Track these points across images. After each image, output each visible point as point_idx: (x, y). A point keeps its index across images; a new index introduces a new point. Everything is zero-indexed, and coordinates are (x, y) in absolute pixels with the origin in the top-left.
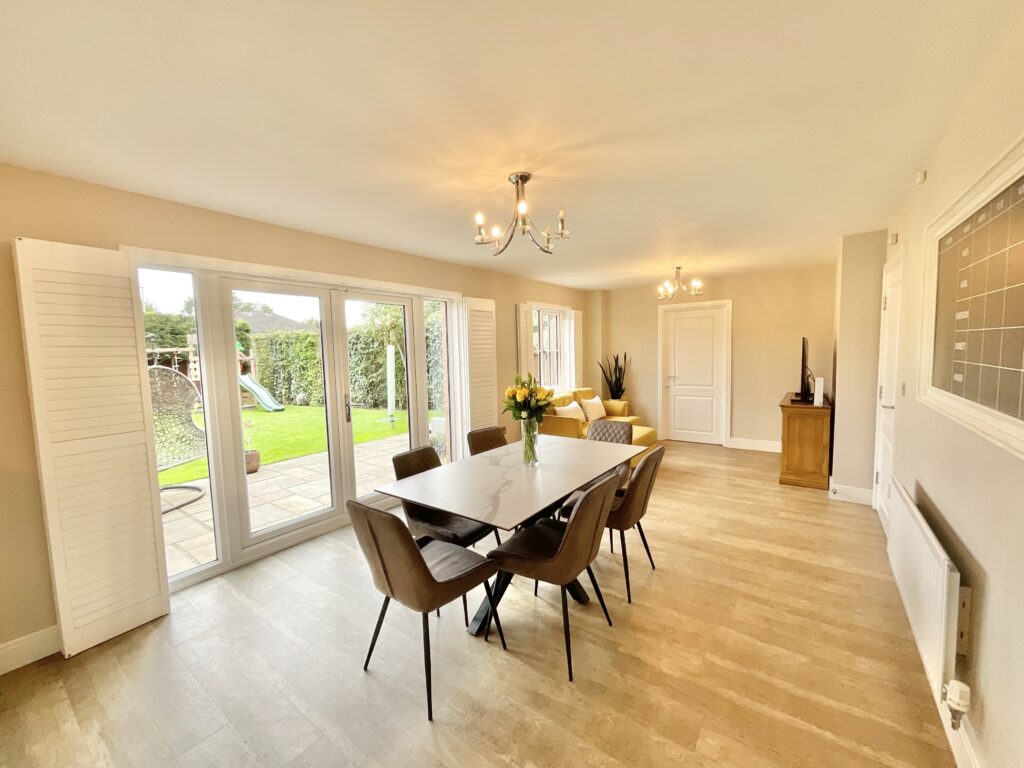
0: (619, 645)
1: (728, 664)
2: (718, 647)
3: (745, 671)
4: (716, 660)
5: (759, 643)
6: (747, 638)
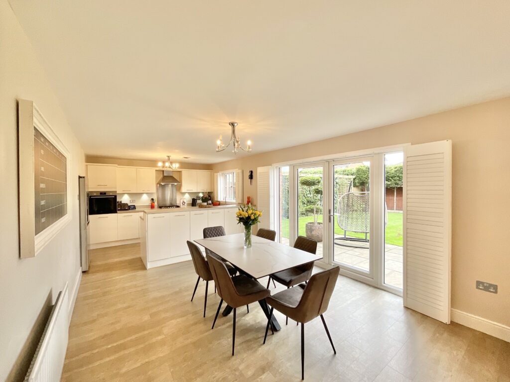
0: (193, 315)
1: (154, 340)
2: (163, 343)
3: (147, 343)
4: (160, 338)
5: (147, 360)
6: (153, 358)
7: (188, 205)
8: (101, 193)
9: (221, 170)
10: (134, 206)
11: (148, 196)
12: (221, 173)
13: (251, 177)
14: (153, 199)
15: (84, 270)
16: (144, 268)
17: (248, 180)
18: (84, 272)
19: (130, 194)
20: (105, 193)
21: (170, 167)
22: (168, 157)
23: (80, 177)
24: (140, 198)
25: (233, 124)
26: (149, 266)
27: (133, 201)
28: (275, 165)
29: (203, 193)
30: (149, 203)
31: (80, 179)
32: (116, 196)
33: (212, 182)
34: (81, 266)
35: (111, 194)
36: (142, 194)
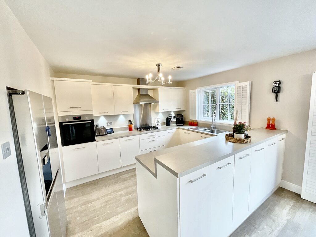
7: (163, 124)
8: (75, 118)
10: (112, 129)
19: (107, 117)
20: (79, 118)
24: (116, 120)
27: (111, 123)
35: (87, 118)
36: (119, 115)
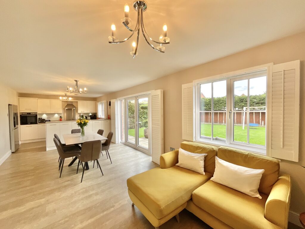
8: (28, 113)
9: (100, 101)
10: (50, 120)
11: (59, 115)
12: (100, 103)
13: (110, 105)
14: (61, 117)
15: (12, 152)
16: (45, 150)
17: (109, 106)
18: (13, 153)
19: (47, 114)
20: (30, 114)
21: (66, 99)
22: (66, 94)
23: (9, 105)
24: (53, 116)
25: (76, 81)
26: (47, 149)
27: (49, 118)
28: (118, 99)
29: (91, 113)
30: (59, 119)
31: (10, 106)
32: (36, 115)
33: (96, 108)
34: (11, 149)
35: (34, 114)
36: (55, 114)
